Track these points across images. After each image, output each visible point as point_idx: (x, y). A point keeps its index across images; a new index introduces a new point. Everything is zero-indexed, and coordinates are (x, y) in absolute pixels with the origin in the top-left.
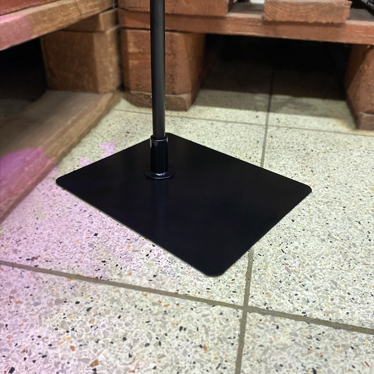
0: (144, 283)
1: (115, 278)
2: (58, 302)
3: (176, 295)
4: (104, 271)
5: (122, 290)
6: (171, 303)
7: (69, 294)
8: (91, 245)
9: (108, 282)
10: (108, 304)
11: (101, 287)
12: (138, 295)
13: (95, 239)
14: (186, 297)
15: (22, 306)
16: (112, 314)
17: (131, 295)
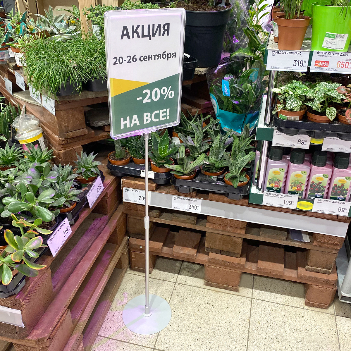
0: (134, 343)
1: (128, 341)
2: (118, 347)
3: (141, 346)
4: (126, 340)
5: (130, 344)
6: (140, 347)
7: (119, 345)
8: (123, 333)
9: (127, 342)
10: (127, 347)
11: (126, 343)
12: (133, 345)
13: (124, 331)
14: (143, 346)
15: (111, 348)
16: (128, 349)
17: (132, 345)
